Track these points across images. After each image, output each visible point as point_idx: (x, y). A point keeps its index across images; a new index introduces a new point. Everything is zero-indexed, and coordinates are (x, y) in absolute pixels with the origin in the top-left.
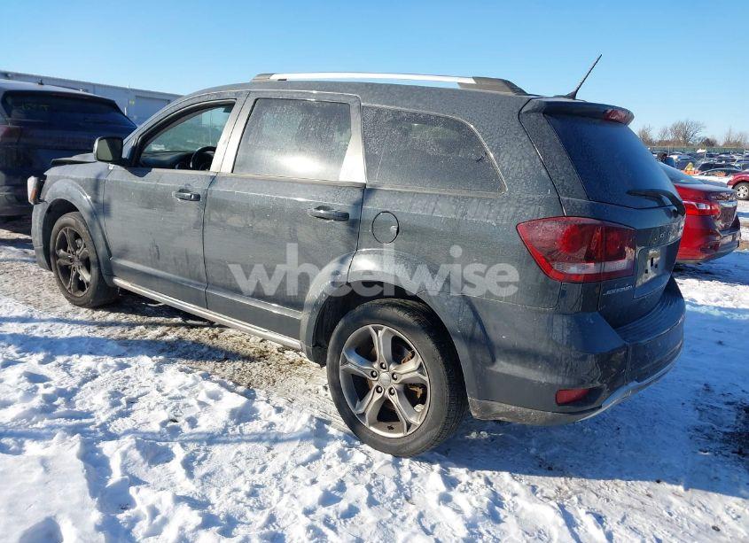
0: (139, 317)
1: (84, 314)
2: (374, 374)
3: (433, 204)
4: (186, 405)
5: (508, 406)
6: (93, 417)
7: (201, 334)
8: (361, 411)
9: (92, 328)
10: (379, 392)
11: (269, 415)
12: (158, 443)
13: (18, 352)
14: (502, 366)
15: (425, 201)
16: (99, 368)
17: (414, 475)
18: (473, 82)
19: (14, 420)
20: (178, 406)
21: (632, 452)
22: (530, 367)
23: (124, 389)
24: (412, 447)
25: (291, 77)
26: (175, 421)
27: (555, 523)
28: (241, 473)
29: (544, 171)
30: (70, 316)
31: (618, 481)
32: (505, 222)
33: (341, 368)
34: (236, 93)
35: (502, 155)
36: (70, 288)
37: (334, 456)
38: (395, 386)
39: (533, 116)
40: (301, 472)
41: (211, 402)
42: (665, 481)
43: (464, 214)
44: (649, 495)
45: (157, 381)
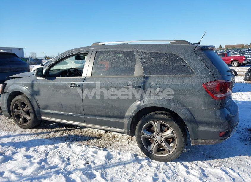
0: (50, 129)
1: (28, 131)
2: (154, 137)
3: (171, 80)
4: (87, 157)
5: (204, 140)
6: (58, 167)
7: (75, 132)
8: (151, 149)
9: (36, 136)
10: (156, 142)
11: (117, 156)
12: (88, 172)
13: (15, 149)
14: (201, 128)
15: (168, 80)
16: (48, 149)
17: (174, 167)
18: (175, 42)
19: (32, 173)
20: (85, 158)
21: (228, 148)
22: (210, 127)
23: (62, 155)
24: (171, 158)
25: (106, 44)
26: (88, 163)
27: (223, 174)
28: (121, 177)
29: (206, 68)
30: (24, 132)
31: (230, 158)
32: (198, 84)
33: (142, 136)
34: (88, 50)
35: (192, 63)
36: (21, 123)
37: (147, 166)
38: (163, 139)
39: (199, 51)
40: (139, 172)
41: (95, 155)
42: (242, 155)
43: (183, 83)
44: (240, 160)
45: (71, 151)
